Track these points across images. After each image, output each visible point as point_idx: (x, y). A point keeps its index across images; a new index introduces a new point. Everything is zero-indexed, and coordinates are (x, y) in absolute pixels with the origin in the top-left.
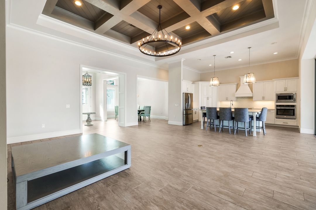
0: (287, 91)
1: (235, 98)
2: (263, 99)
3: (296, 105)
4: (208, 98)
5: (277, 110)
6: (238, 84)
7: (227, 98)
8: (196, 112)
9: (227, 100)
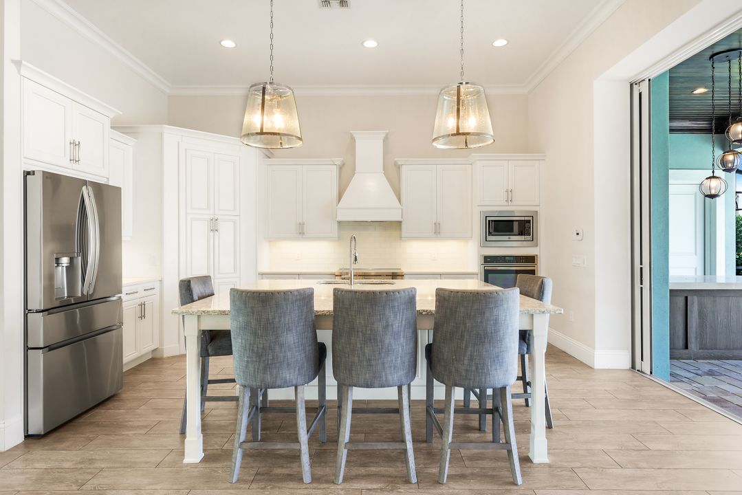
0: (514, 203)
1: (336, 225)
2: (437, 232)
3: (537, 255)
4: (214, 221)
5: (487, 273)
6: (344, 165)
7: (302, 225)
8: (142, 305)
9: (301, 232)
